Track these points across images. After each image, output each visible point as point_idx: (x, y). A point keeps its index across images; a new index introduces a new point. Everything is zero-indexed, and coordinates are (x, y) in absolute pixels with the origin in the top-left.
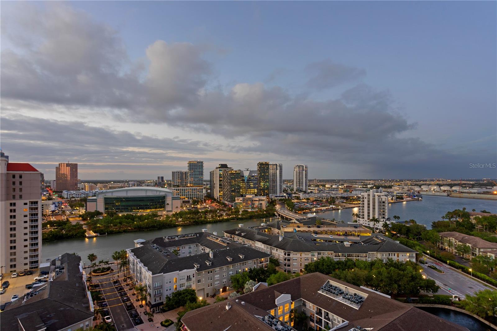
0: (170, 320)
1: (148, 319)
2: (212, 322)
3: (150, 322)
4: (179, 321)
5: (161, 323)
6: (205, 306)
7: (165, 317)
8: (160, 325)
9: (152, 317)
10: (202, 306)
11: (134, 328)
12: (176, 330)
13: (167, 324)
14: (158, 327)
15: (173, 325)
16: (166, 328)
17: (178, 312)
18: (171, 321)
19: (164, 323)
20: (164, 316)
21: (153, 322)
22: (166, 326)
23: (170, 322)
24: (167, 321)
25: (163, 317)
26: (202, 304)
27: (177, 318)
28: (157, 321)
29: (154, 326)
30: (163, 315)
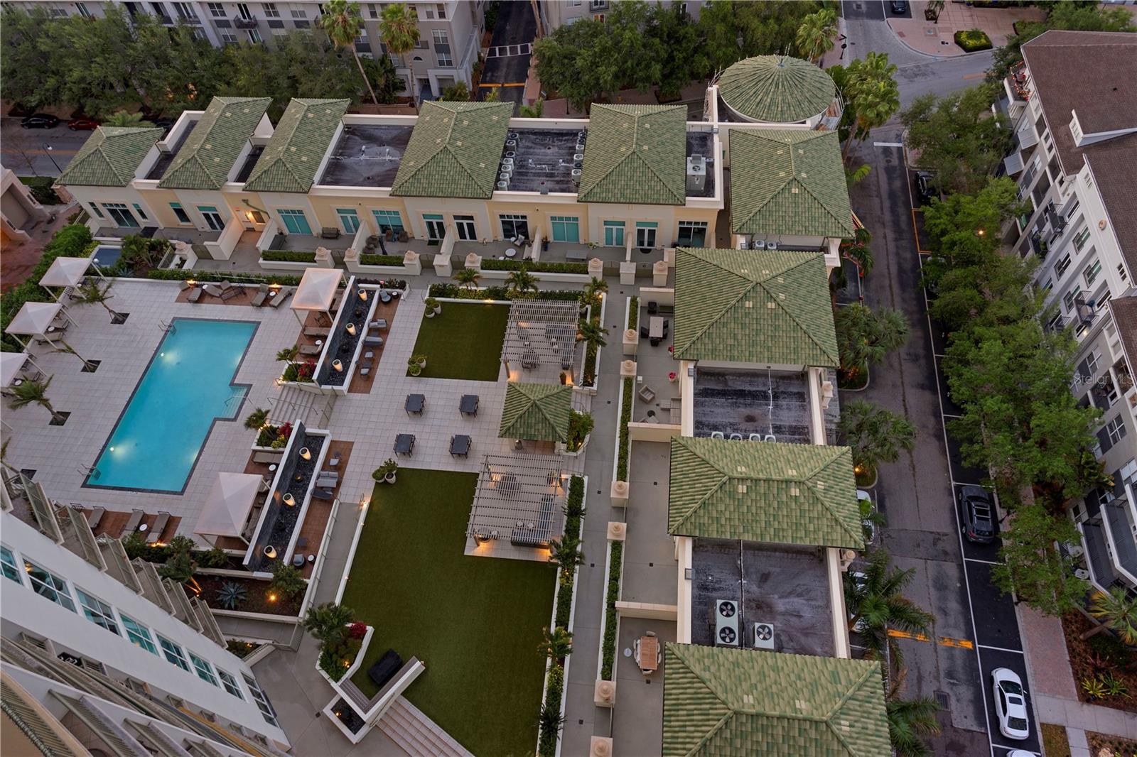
0: (984, 34)
1: (926, 12)
2: (1115, 89)
3: (928, 19)
4: (1015, 47)
5: (957, 36)
6: (1118, 31)
7: (973, 20)
8: (951, 40)
9: (938, 7)
10: (1111, 29)
11: (882, 23)
12: (993, 68)
13: (971, 43)
14: (943, 43)
15: (987, 52)
16: (965, 53)
17: (1015, 21)
18: (987, 38)
19: (963, 37)
20: (972, 16)
21: (936, 23)
22: (968, 50)
23: (983, 41)
24: (974, 35)
25: (969, 19)
26: (1111, 21)
27: (1009, 38)
28: (948, 25)
29: (936, 35)
30: (969, 14)
